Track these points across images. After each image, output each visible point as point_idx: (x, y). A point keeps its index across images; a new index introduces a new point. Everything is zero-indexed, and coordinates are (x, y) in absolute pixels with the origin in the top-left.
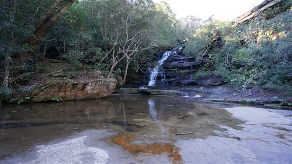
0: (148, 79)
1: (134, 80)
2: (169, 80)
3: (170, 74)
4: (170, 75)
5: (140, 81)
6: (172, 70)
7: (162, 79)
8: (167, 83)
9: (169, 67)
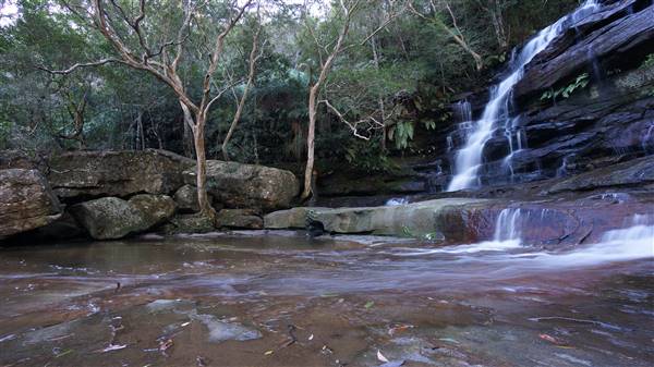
0: (450, 168)
1: (394, 178)
2: (539, 152)
3: (553, 118)
4: (548, 125)
5: (420, 179)
6: (560, 96)
7: (508, 153)
8: (530, 168)
9: (539, 85)
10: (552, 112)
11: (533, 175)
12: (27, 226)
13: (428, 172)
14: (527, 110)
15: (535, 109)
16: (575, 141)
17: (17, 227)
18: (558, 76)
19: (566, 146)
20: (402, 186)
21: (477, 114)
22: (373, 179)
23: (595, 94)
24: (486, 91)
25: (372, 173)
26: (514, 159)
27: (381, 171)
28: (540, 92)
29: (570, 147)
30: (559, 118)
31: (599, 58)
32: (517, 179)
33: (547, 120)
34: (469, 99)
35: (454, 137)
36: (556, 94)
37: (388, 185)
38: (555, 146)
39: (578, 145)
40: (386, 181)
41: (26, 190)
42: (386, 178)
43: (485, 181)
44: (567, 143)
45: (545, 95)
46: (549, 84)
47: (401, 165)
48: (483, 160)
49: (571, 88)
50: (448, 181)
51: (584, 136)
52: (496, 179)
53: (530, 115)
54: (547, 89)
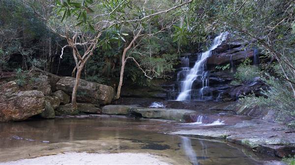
0: (178, 89)
1: (153, 91)
2: (212, 89)
3: (219, 76)
5: (164, 92)
6: (222, 68)
7: (202, 87)
8: (209, 95)
9: (215, 62)
10: (219, 73)
11: (210, 98)
12: (36, 113)
13: (168, 89)
14: (210, 70)
15: (213, 70)
16: (223, 88)
17: (33, 114)
18: (221, 62)
19: (220, 89)
20: (156, 95)
21: (192, 65)
22: (142, 90)
23: (232, 71)
24: (197, 55)
25: (143, 87)
26: (204, 90)
27: (147, 86)
28: (216, 65)
29: (222, 89)
30: (221, 76)
31: (233, 61)
32: (204, 98)
33: (216, 76)
34: (189, 56)
35: (181, 74)
36: (220, 68)
37: (150, 93)
38: (217, 88)
39: (224, 89)
40: (149, 91)
41: (40, 99)
42: (148, 90)
43: (192, 97)
44: (221, 88)
45: (217, 67)
46: (219, 64)
47: (157, 84)
48: (192, 88)
49: (225, 68)
50: (177, 95)
51: (227, 86)
52: (197, 97)
53: (212, 72)
54: (218, 65)
